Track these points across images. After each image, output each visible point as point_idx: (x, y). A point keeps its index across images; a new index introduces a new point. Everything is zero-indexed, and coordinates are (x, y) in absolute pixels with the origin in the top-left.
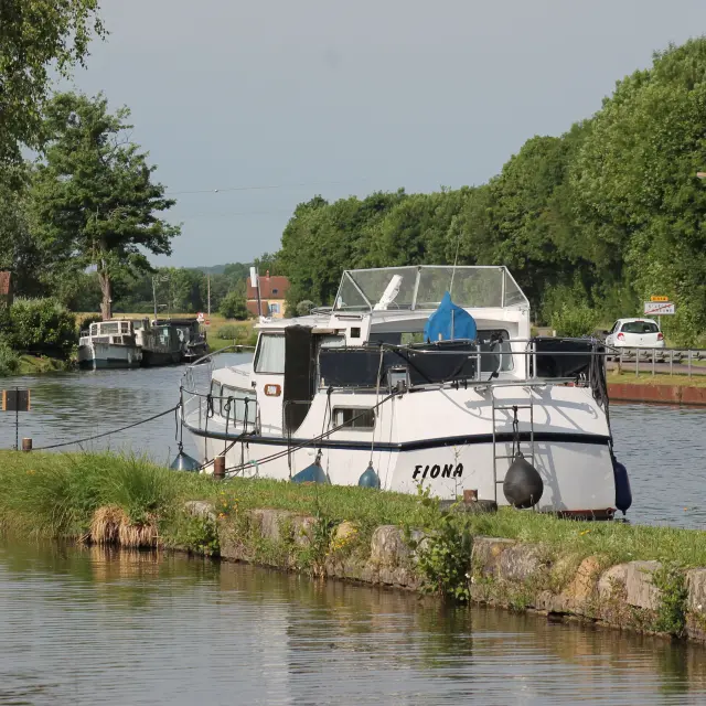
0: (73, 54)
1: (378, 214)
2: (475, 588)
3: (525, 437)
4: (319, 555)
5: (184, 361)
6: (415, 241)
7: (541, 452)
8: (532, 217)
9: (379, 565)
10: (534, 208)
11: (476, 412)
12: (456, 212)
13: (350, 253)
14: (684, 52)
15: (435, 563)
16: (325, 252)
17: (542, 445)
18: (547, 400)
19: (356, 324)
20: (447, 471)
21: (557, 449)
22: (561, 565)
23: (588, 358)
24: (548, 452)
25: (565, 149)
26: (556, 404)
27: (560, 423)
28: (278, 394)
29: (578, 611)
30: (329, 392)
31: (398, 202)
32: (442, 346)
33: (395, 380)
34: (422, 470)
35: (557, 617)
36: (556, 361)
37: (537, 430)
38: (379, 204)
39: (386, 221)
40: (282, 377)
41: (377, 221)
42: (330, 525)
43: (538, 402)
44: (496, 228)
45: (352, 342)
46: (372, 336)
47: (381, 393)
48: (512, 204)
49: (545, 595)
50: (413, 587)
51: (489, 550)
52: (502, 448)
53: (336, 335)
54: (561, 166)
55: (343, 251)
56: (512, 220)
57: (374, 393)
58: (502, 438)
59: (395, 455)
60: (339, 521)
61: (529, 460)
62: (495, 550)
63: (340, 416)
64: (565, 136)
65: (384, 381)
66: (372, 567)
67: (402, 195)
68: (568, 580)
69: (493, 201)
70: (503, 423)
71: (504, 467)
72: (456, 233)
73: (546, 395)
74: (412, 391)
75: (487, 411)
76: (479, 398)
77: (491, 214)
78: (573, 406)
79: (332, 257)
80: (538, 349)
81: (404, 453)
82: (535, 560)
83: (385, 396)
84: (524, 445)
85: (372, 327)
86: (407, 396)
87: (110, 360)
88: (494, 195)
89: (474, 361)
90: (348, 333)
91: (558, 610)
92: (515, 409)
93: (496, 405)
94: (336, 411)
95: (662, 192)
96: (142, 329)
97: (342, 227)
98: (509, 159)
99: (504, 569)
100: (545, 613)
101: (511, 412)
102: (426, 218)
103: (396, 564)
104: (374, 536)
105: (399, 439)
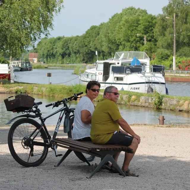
0: (58, 11)
1: (59, 41)
2: (163, 106)
3: (151, 83)
4: (129, 101)
5: (28, 70)
6: (67, 46)
7: (153, 85)
8: (92, 42)
9: (142, 103)
10: (93, 40)
11: (142, 78)
12: (76, 40)
13: (53, 48)
14: (128, 9)
15: (157, 102)
16: (47, 48)
17: (153, 84)
18: (154, 76)
19: (118, 62)
20: (137, 88)
21: (156, 85)
22: (181, 102)
23: (162, 69)
24: (154, 85)
25: (99, 28)
26: (156, 77)
27: (156, 80)
28: (101, 74)
29: (185, 110)
30: (114, 74)
31: (63, 38)
32: (136, 66)
33: (127, 72)
34: (132, 88)
35: (180, 111)
36: (156, 69)
37: (153, 82)
38: (59, 39)
39: (61, 42)
40: (103, 71)
41: (59, 42)
42: (131, 96)
43: (153, 76)
44: (85, 44)
45: (117, 65)
46: (122, 64)
47: (125, 74)
48: (88, 39)
49: (178, 107)
50: (149, 106)
51: (166, 100)
52: (146, 84)
53: (114, 64)
54: (98, 32)
55: (51, 48)
56: (88, 42)
57: (123, 74)
58: (147, 83)
59: (127, 85)
60: (132, 95)
61: (151, 87)
62: (167, 100)
63: (116, 79)
64: (100, 25)
65: (125, 72)
66: (141, 103)
67: (64, 37)
68: (183, 105)
69: (84, 38)
70: (147, 80)
71: (147, 88)
72: (76, 45)
73: (154, 75)
74: (130, 74)
75: (144, 78)
76: (142, 76)
77: (84, 41)
78: (159, 77)
79: (49, 49)
80: (153, 67)
81: (129, 85)
82: (176, 102)
83: (125, 75)
84: (150, 84)
85: (122, 62)
86: (130, 75)
87: (16, 70)
88: (84, 37)
89: (142, 69)
90: (117, 64)
91: (181, 110)
92: (149, 78)
93: (146, 77)
94: (115, 77)
95: (129, 38)
96: (21, 63)
97: (51, 43)
98: (87, 30)
99: (169, 103)
100: (178, 110)
101: (148, 78)
102: (69, 42)
103: (146, 102)
104: (141, 98)
105: (128, 83)
